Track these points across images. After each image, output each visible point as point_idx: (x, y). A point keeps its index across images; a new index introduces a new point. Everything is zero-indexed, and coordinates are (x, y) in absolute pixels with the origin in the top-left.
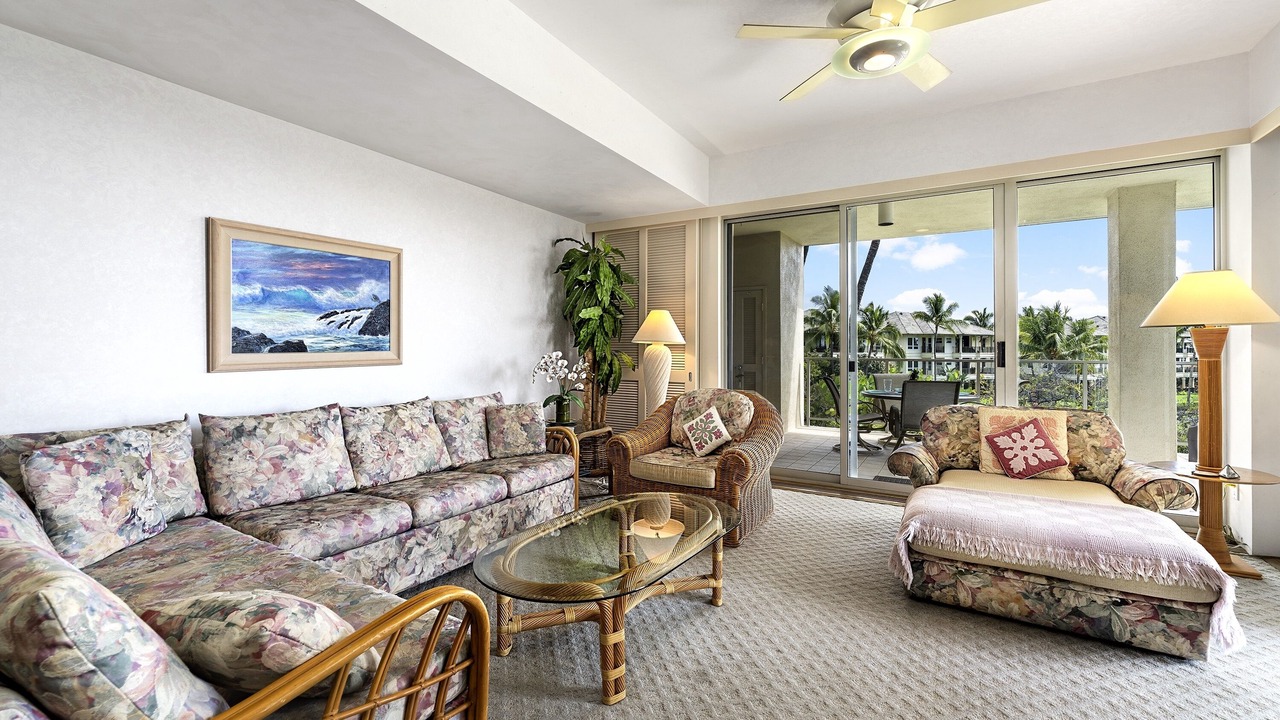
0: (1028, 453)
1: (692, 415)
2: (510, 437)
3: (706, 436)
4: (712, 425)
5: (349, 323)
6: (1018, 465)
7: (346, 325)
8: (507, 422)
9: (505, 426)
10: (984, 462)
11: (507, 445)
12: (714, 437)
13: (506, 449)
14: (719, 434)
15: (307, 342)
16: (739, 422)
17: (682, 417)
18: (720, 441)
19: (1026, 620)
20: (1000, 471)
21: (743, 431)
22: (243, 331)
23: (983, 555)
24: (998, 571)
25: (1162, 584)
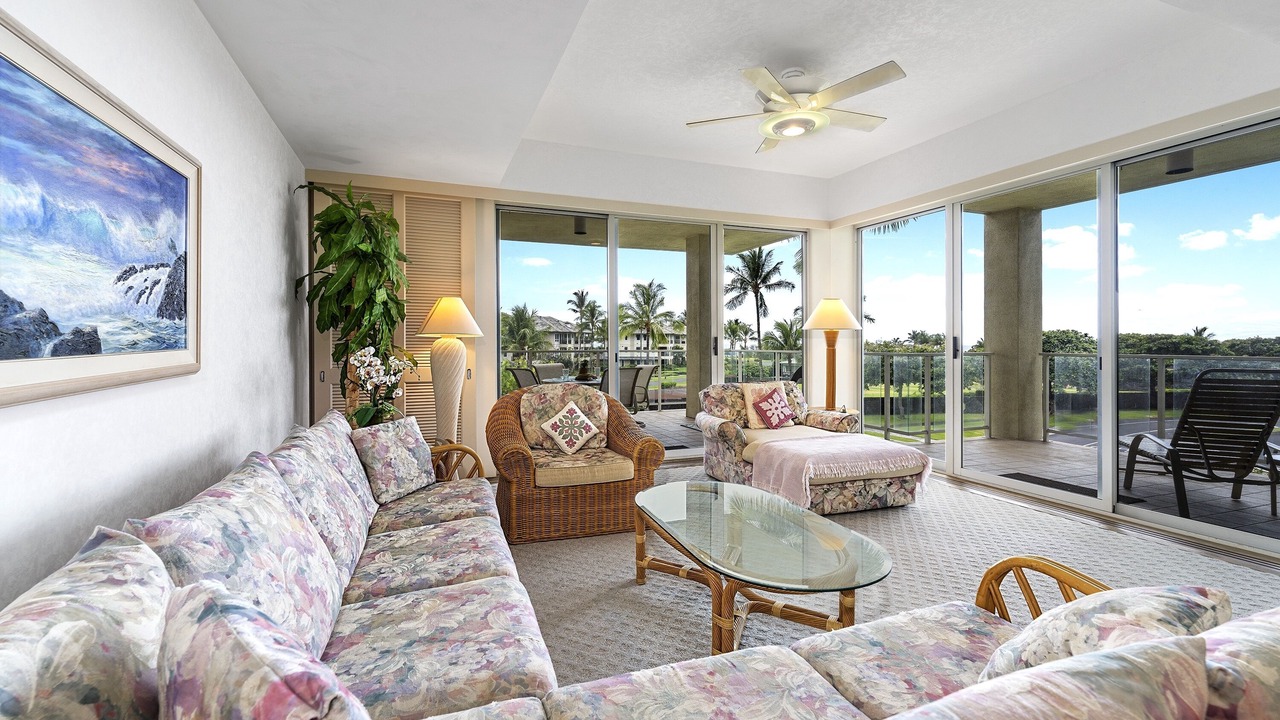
0: (779, 412)
1: (546, 413)
2: (402, 469)
3: (575, 432)
4: (579, 420)
5: (148, 291)
6: (775, 421)
7: (144, 297)
8: (392, 449)
9: (391, 455)
10: (751, 422)
11: (399, 481)
12: (584, 432)
13: (399, 487)
14: (588, 429)
15: (103, 330)
16: (600, 414)
17: (536, 416)
18: (590, 435)
19: (854, 510)
20: (763, 426)
21: (606, 423)
22: (13, 302)
23: (844, 476)
24: (842, 485)
25: (894, 469)
